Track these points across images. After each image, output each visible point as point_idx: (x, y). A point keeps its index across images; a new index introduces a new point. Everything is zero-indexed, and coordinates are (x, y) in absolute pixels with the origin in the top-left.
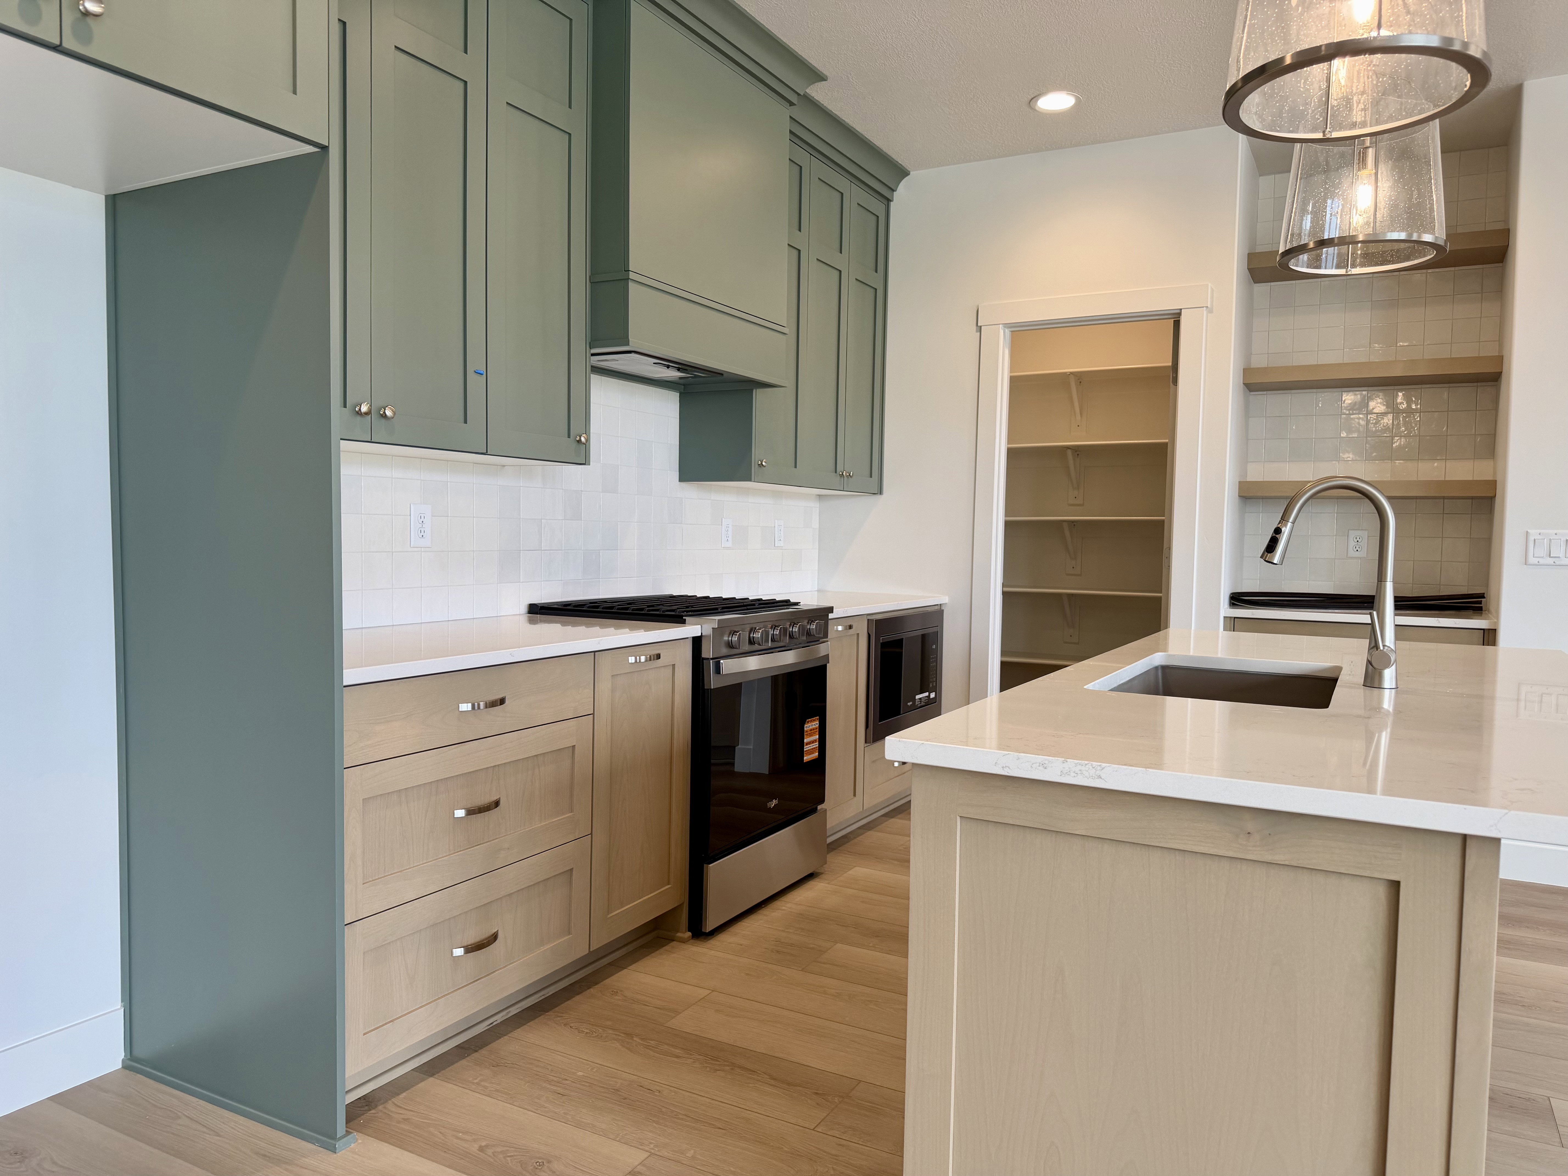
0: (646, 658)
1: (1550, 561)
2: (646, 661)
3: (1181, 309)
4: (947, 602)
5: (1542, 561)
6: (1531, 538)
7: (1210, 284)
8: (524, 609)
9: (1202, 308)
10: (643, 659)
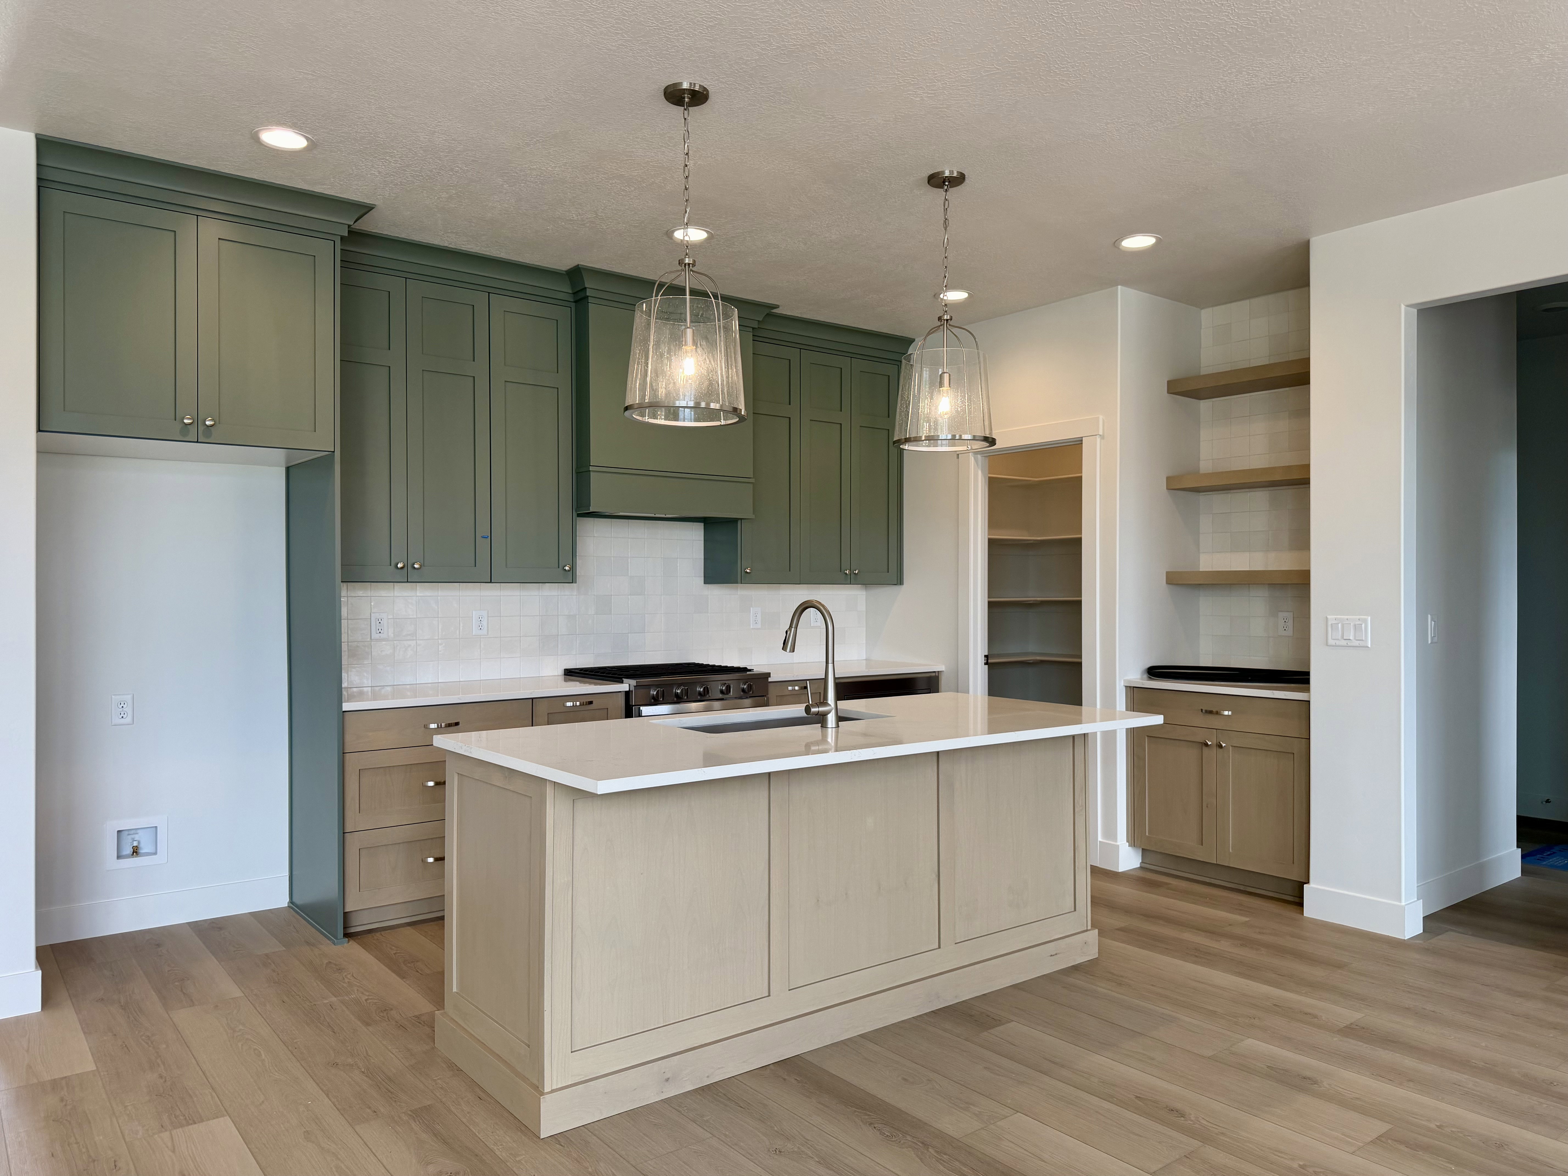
0: (580, 703)
1: (1344, 643)
2: (580, 705)
3: (1082, 437)
4: (944, 670)
5: (1338, 643)
6: (1330, 623)
7: (1101, 417)
8: (561, 672)
9: (1095, 436)
10: (578, 703)
